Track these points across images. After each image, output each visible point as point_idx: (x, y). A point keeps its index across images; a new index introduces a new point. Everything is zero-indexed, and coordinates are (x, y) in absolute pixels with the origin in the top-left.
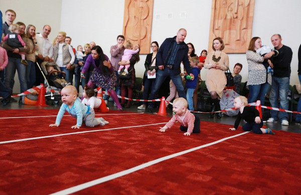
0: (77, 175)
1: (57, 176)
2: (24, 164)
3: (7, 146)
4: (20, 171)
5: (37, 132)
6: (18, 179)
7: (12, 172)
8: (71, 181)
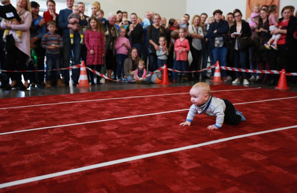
0: (153, 146)
1: (138, 146)
2: (123, 136)
3: (120, 121)
4: (118, 140)
5: (146, 110)
6: (114, 146)
7: (113, 141)
8: (146, 150)
